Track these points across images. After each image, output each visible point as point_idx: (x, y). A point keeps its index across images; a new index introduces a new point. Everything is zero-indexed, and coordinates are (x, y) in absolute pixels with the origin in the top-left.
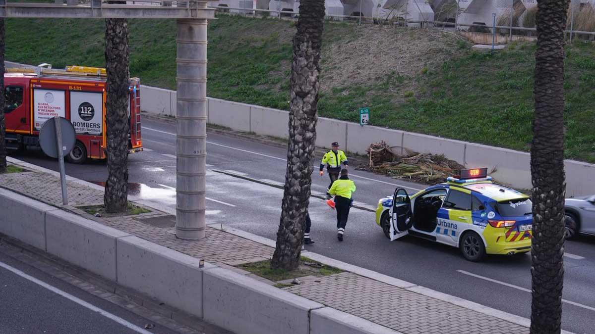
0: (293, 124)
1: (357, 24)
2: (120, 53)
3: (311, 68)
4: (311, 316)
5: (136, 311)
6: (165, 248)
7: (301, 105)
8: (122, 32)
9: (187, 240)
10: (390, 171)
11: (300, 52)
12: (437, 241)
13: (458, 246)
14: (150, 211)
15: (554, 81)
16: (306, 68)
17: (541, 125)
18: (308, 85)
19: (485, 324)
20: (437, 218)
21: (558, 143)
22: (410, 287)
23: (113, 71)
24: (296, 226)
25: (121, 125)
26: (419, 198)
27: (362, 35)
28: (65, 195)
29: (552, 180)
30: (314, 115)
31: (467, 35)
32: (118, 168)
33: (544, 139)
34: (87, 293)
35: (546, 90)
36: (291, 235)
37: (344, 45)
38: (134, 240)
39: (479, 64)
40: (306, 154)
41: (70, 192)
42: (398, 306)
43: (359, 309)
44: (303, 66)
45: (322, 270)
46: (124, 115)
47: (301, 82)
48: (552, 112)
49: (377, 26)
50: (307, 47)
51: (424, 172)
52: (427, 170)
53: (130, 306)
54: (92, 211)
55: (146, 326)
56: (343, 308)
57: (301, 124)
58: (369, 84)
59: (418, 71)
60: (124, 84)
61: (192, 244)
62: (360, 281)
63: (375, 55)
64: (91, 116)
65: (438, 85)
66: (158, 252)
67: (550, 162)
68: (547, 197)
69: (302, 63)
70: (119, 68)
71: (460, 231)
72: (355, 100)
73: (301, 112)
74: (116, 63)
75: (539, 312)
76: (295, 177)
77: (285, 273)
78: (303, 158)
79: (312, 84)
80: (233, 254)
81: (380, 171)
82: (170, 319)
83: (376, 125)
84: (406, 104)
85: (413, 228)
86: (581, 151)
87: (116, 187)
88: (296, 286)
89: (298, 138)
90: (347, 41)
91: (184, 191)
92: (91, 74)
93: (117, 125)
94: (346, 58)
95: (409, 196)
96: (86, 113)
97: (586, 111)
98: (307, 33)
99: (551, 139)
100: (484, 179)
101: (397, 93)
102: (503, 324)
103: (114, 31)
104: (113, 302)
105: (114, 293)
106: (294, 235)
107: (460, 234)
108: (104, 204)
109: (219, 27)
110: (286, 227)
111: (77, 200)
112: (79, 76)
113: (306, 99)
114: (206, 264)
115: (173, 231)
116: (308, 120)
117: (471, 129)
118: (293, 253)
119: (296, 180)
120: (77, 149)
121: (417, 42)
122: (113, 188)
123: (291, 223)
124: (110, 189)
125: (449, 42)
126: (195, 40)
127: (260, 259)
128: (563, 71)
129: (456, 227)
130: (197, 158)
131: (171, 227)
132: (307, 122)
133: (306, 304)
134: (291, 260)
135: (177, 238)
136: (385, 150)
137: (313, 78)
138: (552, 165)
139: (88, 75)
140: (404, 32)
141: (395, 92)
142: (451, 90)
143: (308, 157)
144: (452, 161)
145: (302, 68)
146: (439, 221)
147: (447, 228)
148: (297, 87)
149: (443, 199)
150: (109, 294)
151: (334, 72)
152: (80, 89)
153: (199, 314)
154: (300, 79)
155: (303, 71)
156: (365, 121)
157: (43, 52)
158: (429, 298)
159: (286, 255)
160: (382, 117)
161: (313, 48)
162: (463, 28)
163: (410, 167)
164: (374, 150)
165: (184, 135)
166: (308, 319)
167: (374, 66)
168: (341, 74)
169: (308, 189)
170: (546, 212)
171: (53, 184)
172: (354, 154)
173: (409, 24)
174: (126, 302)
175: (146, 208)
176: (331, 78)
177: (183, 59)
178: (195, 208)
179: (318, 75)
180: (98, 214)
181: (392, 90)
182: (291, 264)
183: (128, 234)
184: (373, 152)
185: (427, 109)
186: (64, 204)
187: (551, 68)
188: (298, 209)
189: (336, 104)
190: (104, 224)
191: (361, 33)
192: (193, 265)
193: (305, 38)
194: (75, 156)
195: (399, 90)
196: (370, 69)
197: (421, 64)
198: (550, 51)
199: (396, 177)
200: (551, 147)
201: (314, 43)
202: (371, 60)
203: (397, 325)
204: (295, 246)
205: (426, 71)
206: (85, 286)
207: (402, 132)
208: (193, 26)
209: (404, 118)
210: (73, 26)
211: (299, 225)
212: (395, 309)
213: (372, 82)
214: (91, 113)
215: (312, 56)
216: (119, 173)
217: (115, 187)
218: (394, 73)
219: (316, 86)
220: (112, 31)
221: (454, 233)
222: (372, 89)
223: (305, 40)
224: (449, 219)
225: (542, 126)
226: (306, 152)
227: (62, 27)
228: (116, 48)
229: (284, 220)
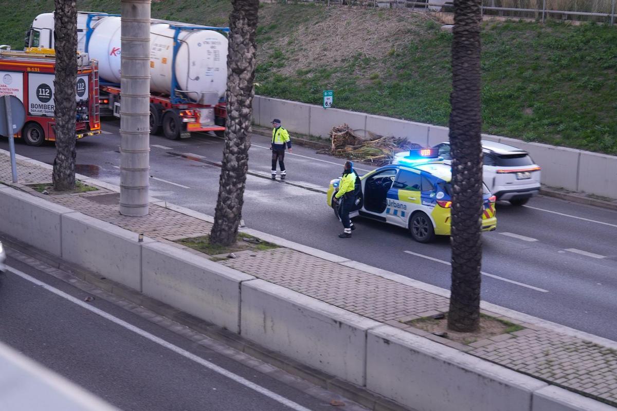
0: (229, 100)
1: (325, 5)
2: (69, 32)
3: (247, 45)
4: (242, 287)
5: (78, 285)
6: (108, 224)
7: (238, 82)
8: (70, 11)
9: (130, 216)
10: (352, 155)
11: (236, 29)
12: (387, 222)
13: (407, 227)
14: (97, 189)
15: (469, 54)
16: (242, 45)
17: (458, 97)
18: (244, 61)
19: (412, 296)
20: (387, 199)
21: (475, 115)
22: (344, 262)
23: (62, 50)
24: (233, 201)
25: (69, 103)
26: (370, 179)
27: (330, 16)
28: (14, 174)
29: (469, 151)
30: (250, 91)
31: (437, 15)
32: (66, 146)
33: (461, 111)
34: (32, 267)
35: (462, 63)
36: (228, 210)
37: (312, 26)
38: (78, 216)
39: (447, 45)
40: (242, 130)
41: (20, 171)
42: (328, 279)
43: (289, 281)
44: (239, 43)
45: (260, 246)
46: (72, 93)
47: (237, 59)
48: (468, 85)
49: (346, 6)
50: (243, 24)
51: (386, 156)
52: (390, 153)
53: (73, 281)
54: (41, 189)
55: (86, 299)
56: (274, 280)
57: (237, 100)
58: (335, 66)
59: (385, 52)
60: (71, 63)
61: (135, 220)
62: (296, 256)
63: (342, 36)
64: (48, 97)
65: (405, 67)
66: (101, 228)
67: (467, 134)
68: (464, 169)
69: (238, 40)
70: (68, 46)
71: (409, 212)
72: (319, 83)
73: (237, 88)
74: (64, 42)
75: (458, 282)
76: (232, 153)
77: (222, 248)
78: (240, 134)
79: (248, 60)
80: (174, 230)
81: (342, 155)
82: (110, 294)
83: (340, 108)
84: (371, 86)
85: (363, 209)
86: (545, 133)
87: (64, 165)
88: (231, 259)
89: (234, 114)
90: (315, 22)
91: (127, 167)
92: (49, 55)
93: (65, 104)
94: (313, 40)
95: (360, 177)
96: (44, 94)
97: (554, 93)
98: (243, 10)
99: (467, 111)
100: (436, 159)
101: (363, 75)
102: (430, 297)
103: (63, 11)
104: (56, 276)
105: (59, 268)
106: (231, 210)
107: (410, 214)
108: (52, 182)
109: (186, 9)
110: (223, 203)
111: (26, 178)
112: (38, 57)
113: (242, 76)
114: (145, 239)
115: (117, 208)
116: (244, 96)
117: (435, 111)
118: (230, 228)
119: (233, 155)
120: (35, 131)
121: (386, 23)
122: (61, 166)
123: (228, 199)
124: (58, 167)
125: (418, 23)
126: (138, 18)
127: (199, 235)
128: (480, 45)
129: (405, 207)
130: (140, 135)
131: (116, 204)
132: (243, 97)
133: (237, 276)
134: (229, 234)
135: (121, 214)
136: (347, 133)
137: (249, 55)
138: (468, 137)
139: (46, 57)
140: (373, 13)
141: (361, 75)
142: (417, 71)
143: (245, 133)
144: (415, 144)
145: (238, 45)
146: (388, 202)
147: (396, 209)
148: (234, 63)
149: (393, 179)
150: (53, 269)
151: (300, 54)
152: (39, 71)
153: (138, 288)
154: (236, 56)
155: (239, 48)
156: (329, 104)
157: (8, 36)
158: (360, 272)
159: (224, 230)
160: (346, 99)
161: (249, 25)
162: (434, 8)
163: (372, 150)
164: (336, 134)
165: (127, 113)
166: (238, 290)
167: (341, 48)
168: (307, 56)
169: (245, 164)
170: (464, 183)
171: (5, 163)
172: (317, 137)
173: (379, 4)
174: (69, 277)
175: (94, 186)
176: (297, 60)
177: (127, 37)
178: (138, 184)
179: (254, 51)
180: (46, 191)
181: (358, 73)
182: (228, 239)
183: (73, 211)
184: (335, 135)
185: (393, 91)
186: (14, 182)
187: (466, 42)
188: (235, 184)
189: (300, 87)
190: (51, 202)
191: (330, 14)
192: (132, 239)
193: (241, 15)
194: (32, 138)
195: (364, 72)
196: (337, 51)
197: (389, 45)
198: (466, 25)
199: (357, 161)
200: (467, 119)
201: (250, 20)
202: (339, 41)
203: (324, 296)
204: (232, 220)
205: (394, 52)
206: (31, 261)
207: (365, 114)
208: (136, 4)
209: (369, 101)
210: (40, 9)
211: (236, 200)
212: (325, 282)
213: (339, 63)
214: (48, 95)
215: (248, 33)
216: (67, 152)
217: (62, 165)
218: (360, 55)
219: (252, 62)
220: (61, 10)
221: (403, 214)
222: (338, 71)
223: (241, 17)
224: (398, 199)
225: (459, 99)
226: (243, 128)
227: (28, 9)
228: (64, 27)
229: (221, 196)
